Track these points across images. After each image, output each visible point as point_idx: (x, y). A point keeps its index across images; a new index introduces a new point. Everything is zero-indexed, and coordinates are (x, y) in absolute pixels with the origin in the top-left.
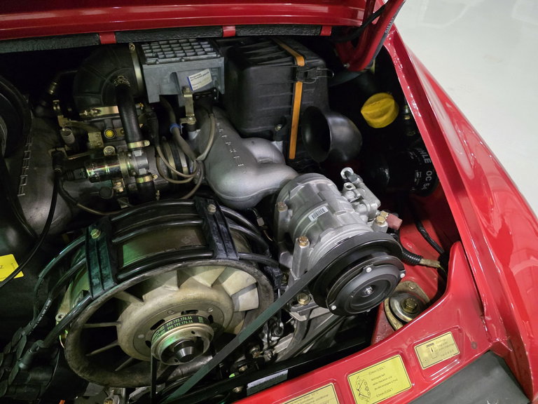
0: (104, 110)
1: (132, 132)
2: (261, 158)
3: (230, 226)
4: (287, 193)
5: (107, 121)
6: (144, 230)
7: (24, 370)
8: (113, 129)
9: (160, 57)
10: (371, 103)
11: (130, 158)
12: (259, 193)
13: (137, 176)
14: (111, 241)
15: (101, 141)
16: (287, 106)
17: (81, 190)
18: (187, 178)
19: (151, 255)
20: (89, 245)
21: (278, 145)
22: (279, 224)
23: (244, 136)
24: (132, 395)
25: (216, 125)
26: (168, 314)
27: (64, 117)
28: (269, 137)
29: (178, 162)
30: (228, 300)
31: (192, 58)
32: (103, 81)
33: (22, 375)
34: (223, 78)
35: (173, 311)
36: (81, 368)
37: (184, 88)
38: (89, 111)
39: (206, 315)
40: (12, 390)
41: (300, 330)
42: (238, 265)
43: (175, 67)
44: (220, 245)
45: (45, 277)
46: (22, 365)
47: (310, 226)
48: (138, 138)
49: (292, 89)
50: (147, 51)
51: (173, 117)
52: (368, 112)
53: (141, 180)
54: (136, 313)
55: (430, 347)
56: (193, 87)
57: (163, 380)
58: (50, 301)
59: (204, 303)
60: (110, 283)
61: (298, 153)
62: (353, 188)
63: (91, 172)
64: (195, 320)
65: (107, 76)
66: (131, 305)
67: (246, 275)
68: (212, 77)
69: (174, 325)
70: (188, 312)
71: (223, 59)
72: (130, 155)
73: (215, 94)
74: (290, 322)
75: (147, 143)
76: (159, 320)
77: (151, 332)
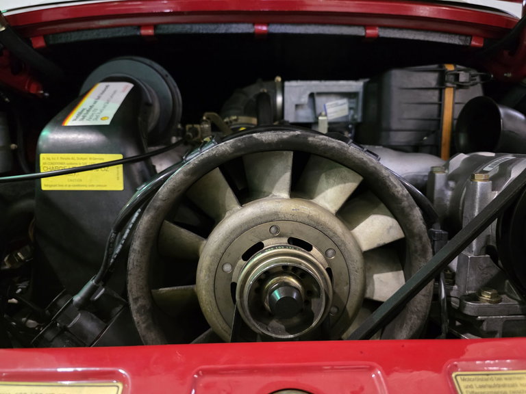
7: (76, 305)
30: (358, 253)
35: (277, 230)
38: (230, 117)
43: (314, 87)
56: (328, 116)
68: (350, 109)
71: (362, 82)
76: (256, 241)
77: (242, 262)
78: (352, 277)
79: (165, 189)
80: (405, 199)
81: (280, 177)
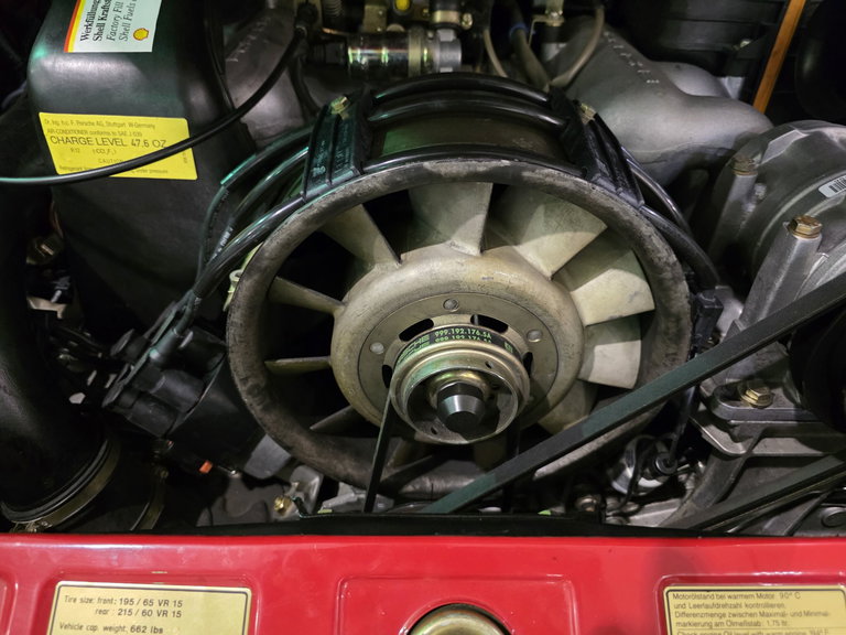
6: (438, 104)
7: (156, 364)
11: (431, 41)
20: (323, 122)
22: (726, 210)
25: (602, 32)
26: (444, 309)
30: (578, 330)
36: (250, 383)
39: (524, 348)
40: (128, 399)
42: (637, 221)
44: (601, 165)
45: (231, 188)
46: (154, 354)
47: (821, 208)
54: (381, 287)
57: (392, 490)
64: (498, 343)
66: (374, 270)
67: (635, 284)
69: (451, 333)
70: (485, 321)
72: (431, 35)
75: (468, 20)
76: (422, 317)
77: (398, 342)
78: (562, 364)
79: (274, 244)
80: (669, 269)
81: (467, 219)
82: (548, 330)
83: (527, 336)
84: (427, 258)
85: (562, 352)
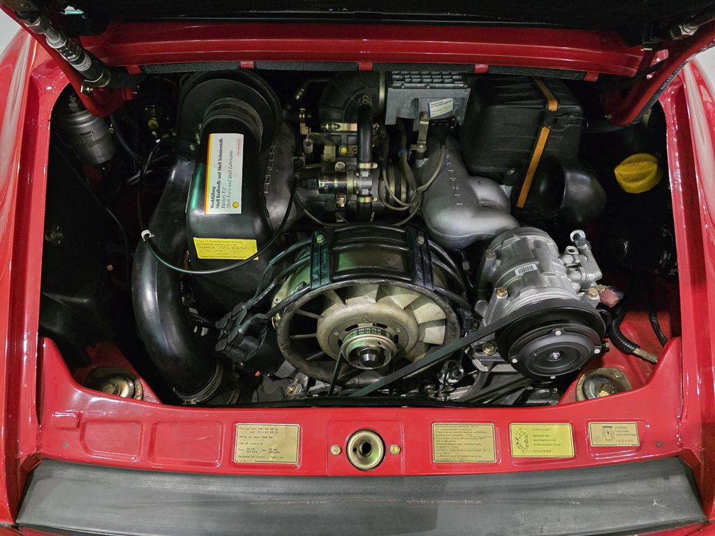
0: (344, 127)
1: (365, 153)
2: (483, 200)
3: (433, 260)
4: (500, 242)
5: (344, 137)
6: (359, 245)
7: (241, 335)
8: (347, 145)
9: (407, 80)
10: (629, 162)
11: (358, 177)
12: (471, 236)
13: (360, 195)
14: (332, 248)
15: (334, 155)
16: (527, 151)
17: (307, 198)
18: (403, 206)
19: (361, 267)
20: (314, 247)
21: (506, 189)
22: (484, 271)
23: (472, 174)
24: (312, 389)
25: (445, 157)
26: (363, 322)
27: (306, 126)
28: (498, 179)
29: (398, 188)
30: (416, 326)
31: (437, 85)
32: (350, 98)
33: (238, 338)
34: (464, 110)
35: (367, 320)
36: (285, 345)
37: (422, 114)
38: (330, 125)
39: (394, 334)
40: (228, 348)
41: (480, 381)
42: (432, 296)
43: (418, 93)
44: (420, 274)
45: (273, 265)
46: (240, 331)
47: (513, 279)
48: (368, 159)
49: (537, 134)
50: (395, 72)
51: (404, 141)
52: (623, 173)
53: (362, 200)
54: (337, 312)
55: (606, 429)
56: (431, 113)
57: (341, 383)
58: (273, 285)
59: (394, 322)
60: (326, 281)
61: (529, 202)
62: (576, 253)
63: (323, 184)
64: (383, 334)
65: (353, 94)
66: (335, 305)
67: (438, 309)
68: (454, 105)
69: (365, 330)
70: (379, 325)
71: (469, 90)
72: (357, 175)
73: (452, 123)
74: (472, 375)
75: (375, 166)
76: (354, 324)
77: (345, 332)
78: (410, 339)
82: (403, 327)
83: (395, 330)
84: (356, 303)
85: (409, 335)
